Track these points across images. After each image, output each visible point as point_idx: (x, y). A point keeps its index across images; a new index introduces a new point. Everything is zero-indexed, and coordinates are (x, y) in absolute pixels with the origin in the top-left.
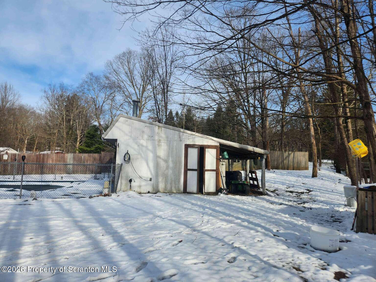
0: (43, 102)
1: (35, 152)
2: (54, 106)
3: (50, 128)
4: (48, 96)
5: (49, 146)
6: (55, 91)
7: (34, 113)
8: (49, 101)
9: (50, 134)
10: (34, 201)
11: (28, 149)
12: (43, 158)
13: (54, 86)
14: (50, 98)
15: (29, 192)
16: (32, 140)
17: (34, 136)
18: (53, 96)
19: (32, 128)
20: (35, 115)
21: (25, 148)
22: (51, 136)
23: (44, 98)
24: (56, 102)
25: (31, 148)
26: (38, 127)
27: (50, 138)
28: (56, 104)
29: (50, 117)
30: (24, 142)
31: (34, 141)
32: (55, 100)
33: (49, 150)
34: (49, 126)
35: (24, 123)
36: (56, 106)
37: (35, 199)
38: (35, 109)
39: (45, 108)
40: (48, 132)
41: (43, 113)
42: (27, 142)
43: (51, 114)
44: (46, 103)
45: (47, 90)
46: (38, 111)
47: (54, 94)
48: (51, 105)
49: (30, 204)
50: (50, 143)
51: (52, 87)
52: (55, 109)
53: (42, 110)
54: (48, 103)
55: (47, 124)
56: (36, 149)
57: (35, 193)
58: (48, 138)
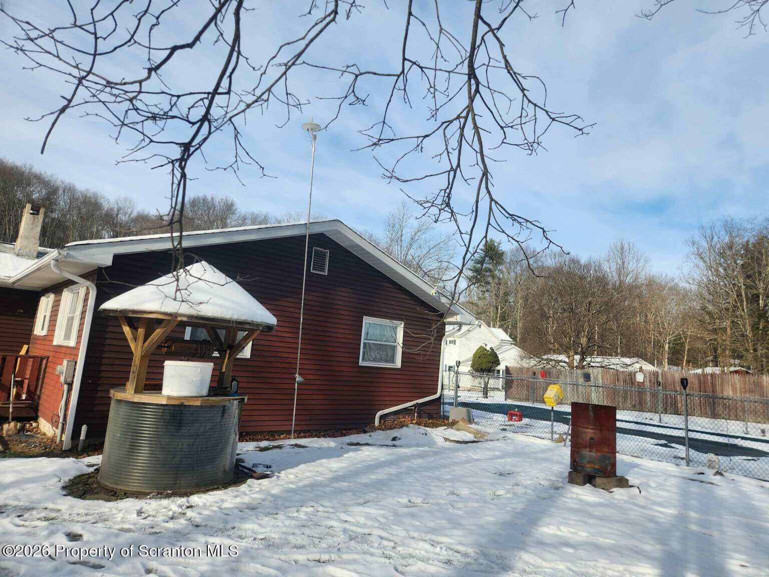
0: (692, 264)
1: (686, 369)
2: (717, 270)
3: (712, 317)
4: (701, 250)
5: (716, 357)
6: (715, 239)
7: (674, 289)
8: (705, 262)
9: (714, 331)
10: (718, 477)
11: (672, 362)
12: (712, 383)
13: (712, 228)
14: (706, 256)
15: (705, 455)
16: (677, 344)
17: (679, 334)
18: (711, 247)
19: (675, 319)
20: (678, 294)
21: (666, 360)
22: (717, 334)
23: (692, 257)
24: (720, 261)
25: (677, 359)
26: (686, 317)
27: (715, 340)
28: (720, 264)
29: (710, 294)
30: (663, 347)
31: (682, 344)
32: (718, 258)
33: (717, 366)
34: (709, 313)
35: (658, 310)
36: (721, 269)
37: (718, 473)
38: (676, 281)
39: (696, 277)
40: (710, 327)
41: (694, 288)
42: (669, 348)
43: (712, 289)
44: (698, 266)
45: (697, 238)
46: (683, 285)
47: (713, 243)
48: (710, 268)
49: (712, 483)
50: (715, 350)
51: (709, 231)
52: (718, 276)
53: (691, 282)
54: (702, 264)
55: (704, 308)
56: (688, 362)
57: (716, 460)
58: (711, 340)
